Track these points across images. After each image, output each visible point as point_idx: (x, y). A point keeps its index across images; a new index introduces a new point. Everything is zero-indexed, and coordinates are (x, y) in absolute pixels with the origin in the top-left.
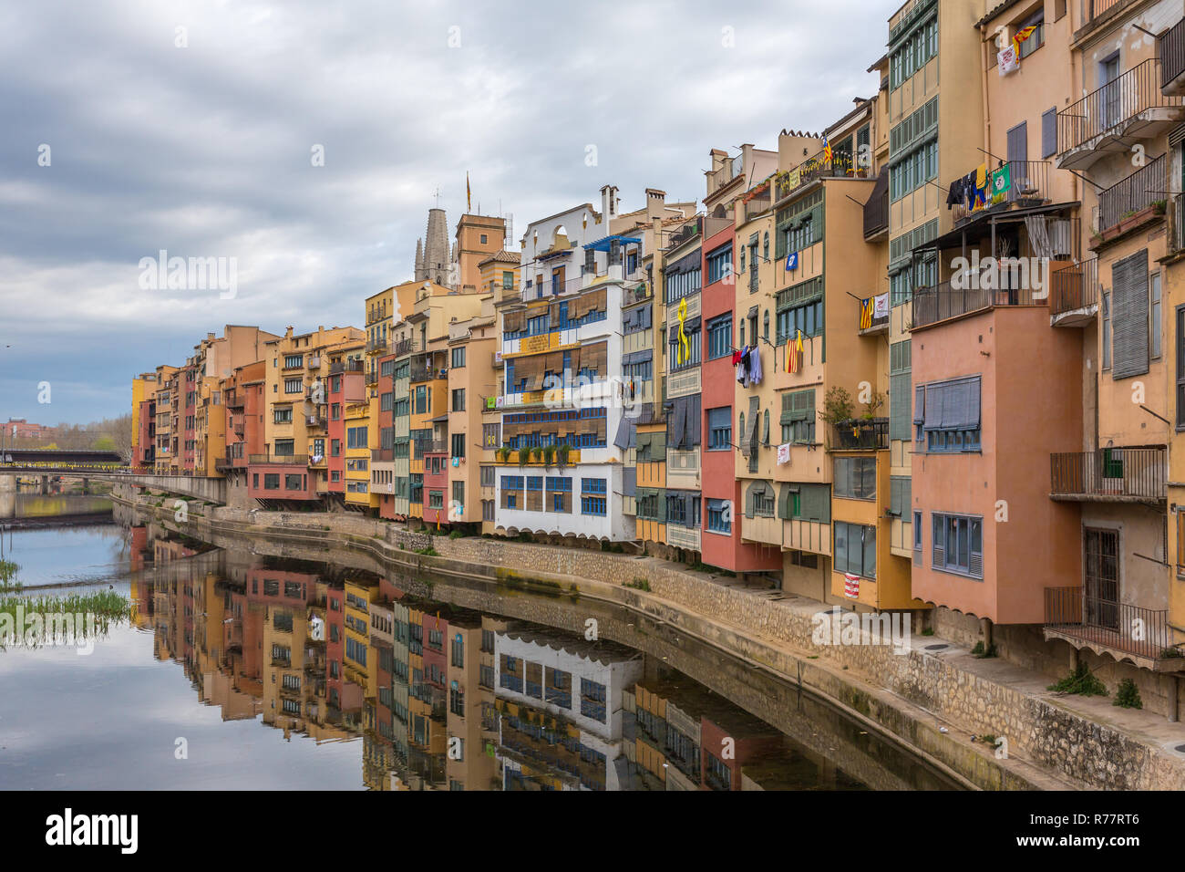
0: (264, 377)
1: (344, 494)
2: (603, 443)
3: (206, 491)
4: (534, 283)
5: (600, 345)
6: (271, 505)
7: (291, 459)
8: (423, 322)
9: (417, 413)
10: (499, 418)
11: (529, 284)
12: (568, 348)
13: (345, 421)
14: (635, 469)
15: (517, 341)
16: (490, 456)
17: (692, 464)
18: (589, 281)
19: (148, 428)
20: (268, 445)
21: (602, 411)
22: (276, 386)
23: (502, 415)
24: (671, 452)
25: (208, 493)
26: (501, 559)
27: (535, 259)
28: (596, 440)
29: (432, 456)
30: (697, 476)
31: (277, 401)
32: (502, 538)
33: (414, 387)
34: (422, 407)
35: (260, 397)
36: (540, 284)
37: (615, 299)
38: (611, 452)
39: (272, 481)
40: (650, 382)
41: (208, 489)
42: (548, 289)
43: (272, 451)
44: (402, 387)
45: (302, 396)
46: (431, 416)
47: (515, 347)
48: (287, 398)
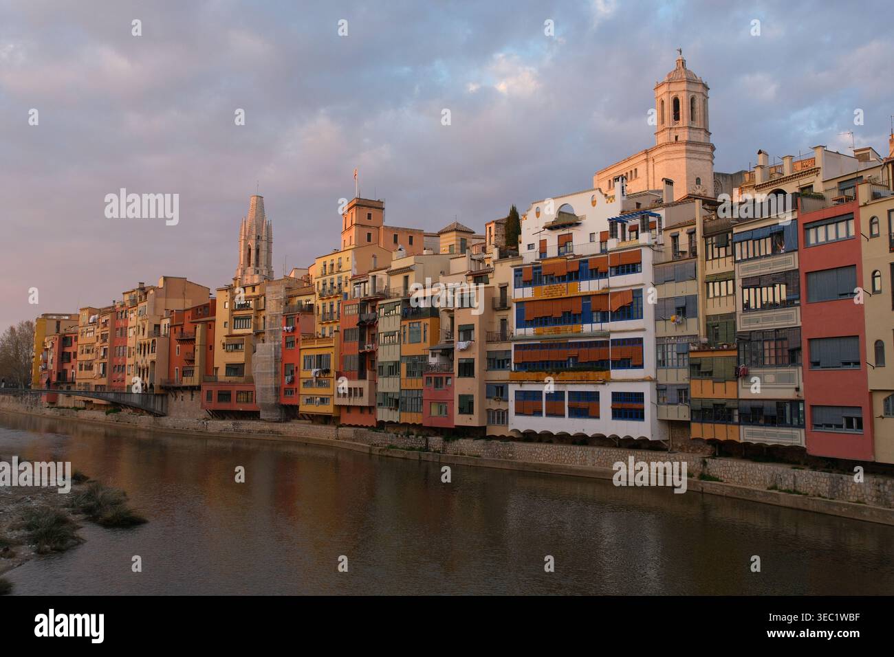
0: (214, 314)
1: (297, 407)
2: (640, 365)
3: (152, 405)
4: (537, 246)
6: (220, 414)
7: (241, 380)
8: (406, 274)
9: (410, 343)
10: (510, 347)
11: (530, 247)
12: (589, 294)
13: (300, 349)
14: (689, 385)
15: (531, 288)
16: (499, 375)
18: (614, 244)
19: (61, 356)
20: (217, 369)
21: (640, 341)
22: (225, 323)
23: (513, 344)
25: (154, 406)
26: (510, 455)
27: (545, 228)
28: (629, 363)
29: (433, 376)
30: (797, 389)
31: (227, 334)
32: (511, 439)
33: (406, 323)
34: (415, 337)
35: (212, 330)
36: (543, 247)
38: (648, 371)
39: (224, 396)
40: (695, 319)
41: (154, 402)
42: (552, 251)
43: (222, 373)
44: (389, 323)
45: (250, 331)
46: (427, 345)
47: (528, 293)
48: (236, 332)
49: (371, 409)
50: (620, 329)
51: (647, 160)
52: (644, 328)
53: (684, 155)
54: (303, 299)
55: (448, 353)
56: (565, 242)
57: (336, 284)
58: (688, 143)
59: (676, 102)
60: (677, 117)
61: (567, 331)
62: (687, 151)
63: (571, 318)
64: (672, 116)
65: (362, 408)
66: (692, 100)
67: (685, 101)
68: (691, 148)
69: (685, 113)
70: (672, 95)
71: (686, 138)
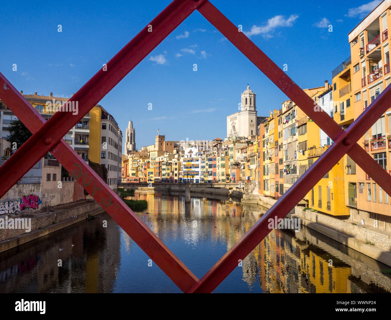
0: (129, 163)
2: (199, 175)
5: (198, 165)
7: (135, 176)
10: (182, 172)
11: (186, 155)
12: (193, 164)
13: (147, 170)
16: (181, 176)
17: (211, 177)
18: (196, 157)
20: (129, 174)
21: (199, 172)
22: (131, 164)
24: (208, 176)
27: (188, 153)
28: (198, 175)
31: (131, 167)
33: (167, 167)
34: (168, 169)
35: (128, 166)
36: (188, 156)
37: (200, 159)
38: (200, 176)
40: (205, 169)
42: (189, 157)
43: (131, 175)
44: (164, 167)
45: (136, 166)
46: (170, 171)
47: (185, 163)
48: (133, 166)
49: (161, 182)
50: (197, 170)
51: (239, 115)
52: (199, 170)
53: (248, 114)
54: (148, 160)
55: (173, 172)
56: (191, 156)
57: (154, 158)
58: (249, 111)
59: (246, 99)
60: (246, 103)
61: (190, 169)
62: (249, 113)
63: (191, 168)
64: (245, 103)
65: (159, 182)
66: (251, 99)
67: (249, 99)
68: (250, 112)
69: (249, 103)
70: (245, 97)
71: (249, 110)
